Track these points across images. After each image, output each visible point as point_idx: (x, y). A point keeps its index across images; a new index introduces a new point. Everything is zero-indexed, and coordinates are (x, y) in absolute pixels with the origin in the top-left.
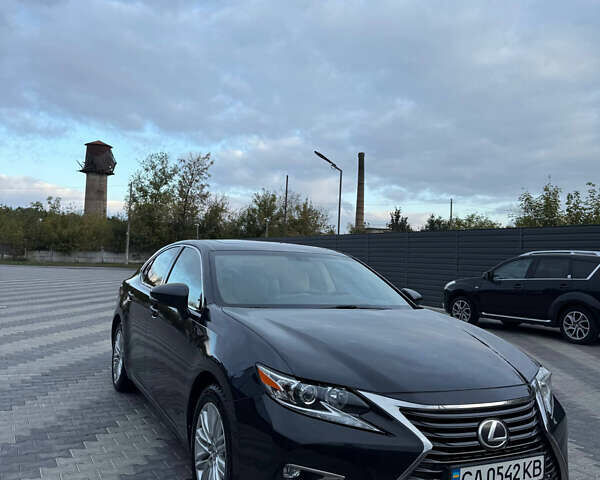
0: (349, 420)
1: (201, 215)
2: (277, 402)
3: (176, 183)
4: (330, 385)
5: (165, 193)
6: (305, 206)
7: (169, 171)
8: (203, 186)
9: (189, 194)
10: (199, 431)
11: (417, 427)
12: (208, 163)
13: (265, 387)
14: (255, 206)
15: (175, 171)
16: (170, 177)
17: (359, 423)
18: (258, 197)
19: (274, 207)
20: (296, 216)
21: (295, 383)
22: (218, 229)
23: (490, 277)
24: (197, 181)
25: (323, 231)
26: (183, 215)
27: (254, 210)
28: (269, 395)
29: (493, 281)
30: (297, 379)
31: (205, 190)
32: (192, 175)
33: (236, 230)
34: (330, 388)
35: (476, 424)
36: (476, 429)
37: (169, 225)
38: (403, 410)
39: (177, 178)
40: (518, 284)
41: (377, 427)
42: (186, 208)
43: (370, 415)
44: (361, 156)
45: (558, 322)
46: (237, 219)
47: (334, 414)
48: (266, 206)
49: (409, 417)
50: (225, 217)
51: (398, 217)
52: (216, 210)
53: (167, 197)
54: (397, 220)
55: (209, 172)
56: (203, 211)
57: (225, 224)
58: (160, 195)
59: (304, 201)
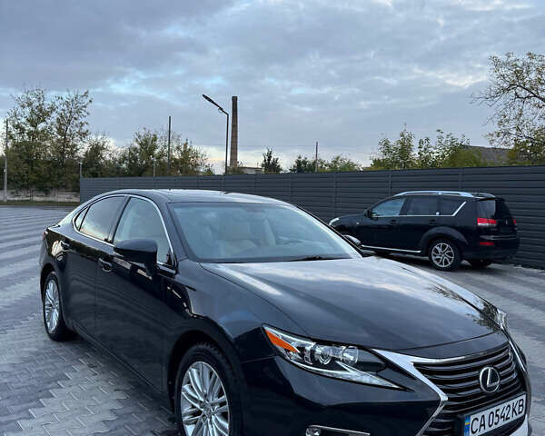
0: (368, 378)
1: (81, 154)
2: (293, 364)
3: (54, 120)
4: (343, 344)
5: (43, 131)
6: (185, 145)
7: (46, 108)
8: (82, 124)
9: (68, 132)
10: (186, 387)
11: (431, 380)
12: (86, 101)
13: (277, 349)
14: (137, 145)
15: (53, 109)
16: (48, 114)
17: (376, 381)
18: (139, 137)
19: (155, 147)
20: (176, 155)
21: (310, 345)
22: (100, 167)
23: (369, 215)
24: (75, 119)
25: (201, 170)
26: (62, 153)
27: (135, 149)
28: (283, 357)
29: (372, 218)
30: (313, 340)
31: (84, 129)
32: (71, 112)
33: (119, 168)
34: (344, 348)
35: (477, 372)
36: (477, 377)
37: (49, 162)
38: (416, 365)
39: (54, 115)
40: (393, 220)
41: (396, 384)
42: (64, 146)
43: (387, 372)
44: (235, 100)
45: (427, 253)
46: (117, 157)
47: (354, 374)
48: (147, 146)
49: (423, 372)
50: (106, 156)
51: (270, 157)
52: (96, 150)
53: (45, 135)
54: (269, 160)
55: (87, 109)
56: (83, 148)
57: (106, 162)
58: (37, 133)
59: (185, 142)
